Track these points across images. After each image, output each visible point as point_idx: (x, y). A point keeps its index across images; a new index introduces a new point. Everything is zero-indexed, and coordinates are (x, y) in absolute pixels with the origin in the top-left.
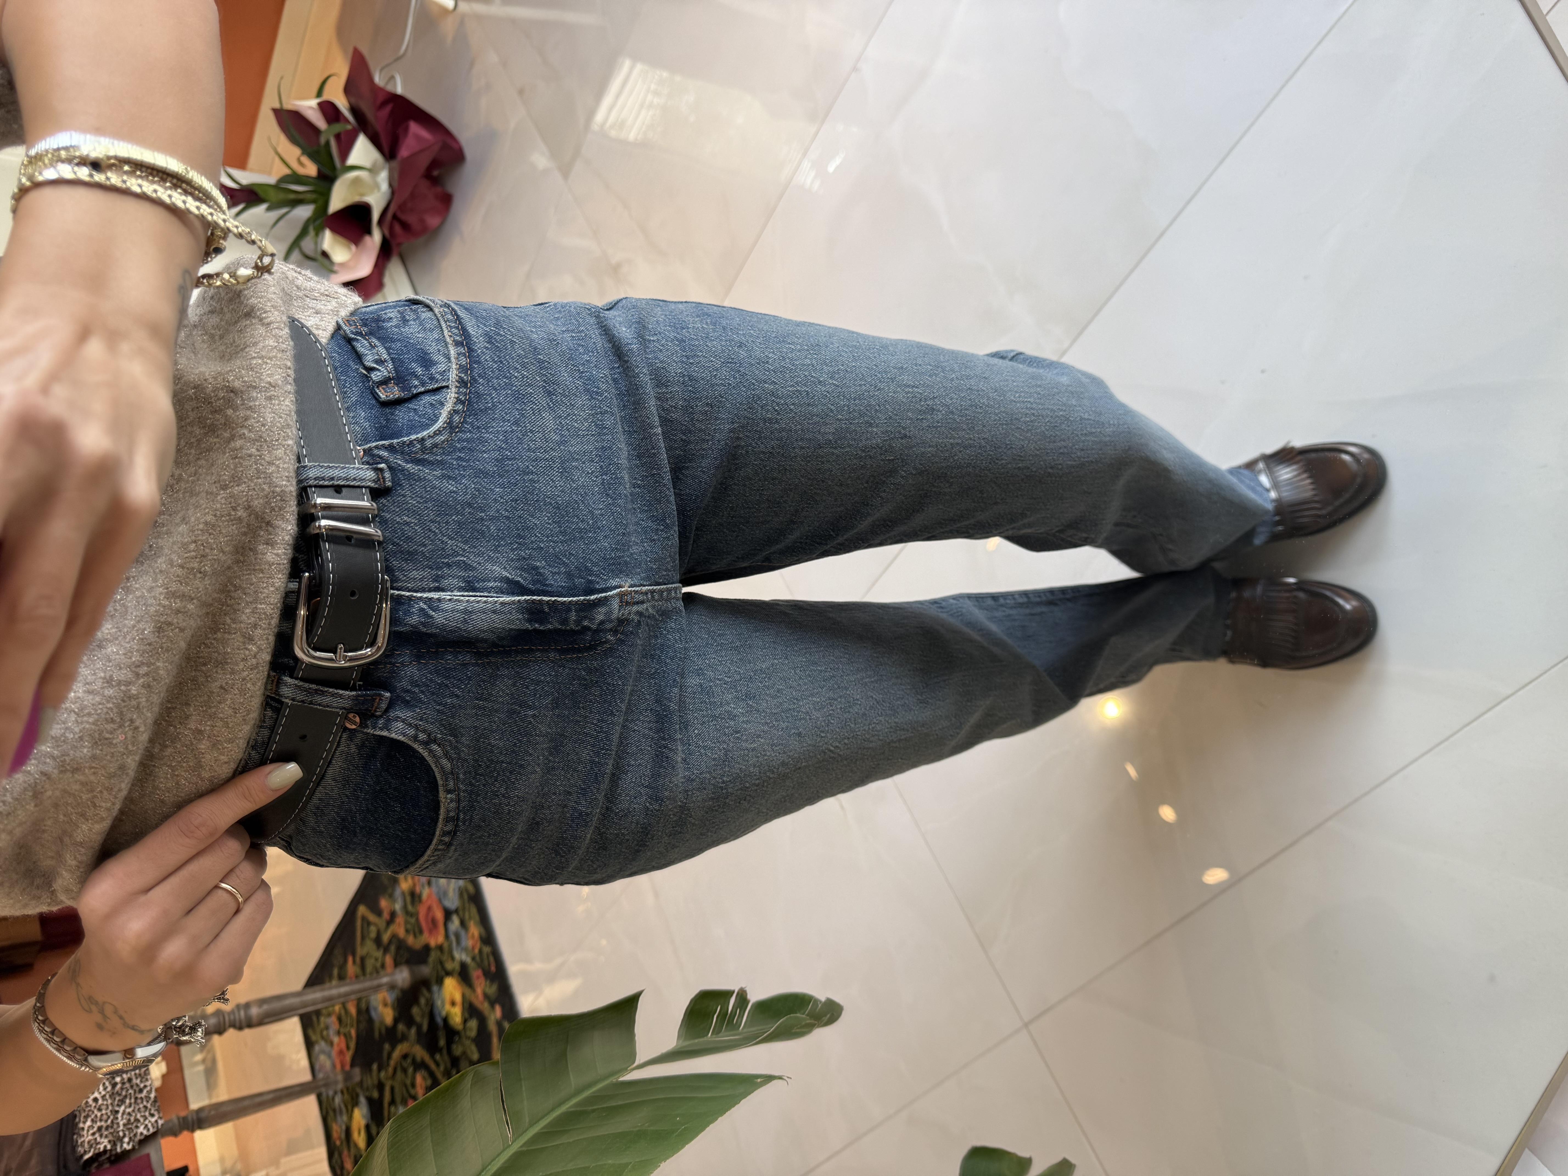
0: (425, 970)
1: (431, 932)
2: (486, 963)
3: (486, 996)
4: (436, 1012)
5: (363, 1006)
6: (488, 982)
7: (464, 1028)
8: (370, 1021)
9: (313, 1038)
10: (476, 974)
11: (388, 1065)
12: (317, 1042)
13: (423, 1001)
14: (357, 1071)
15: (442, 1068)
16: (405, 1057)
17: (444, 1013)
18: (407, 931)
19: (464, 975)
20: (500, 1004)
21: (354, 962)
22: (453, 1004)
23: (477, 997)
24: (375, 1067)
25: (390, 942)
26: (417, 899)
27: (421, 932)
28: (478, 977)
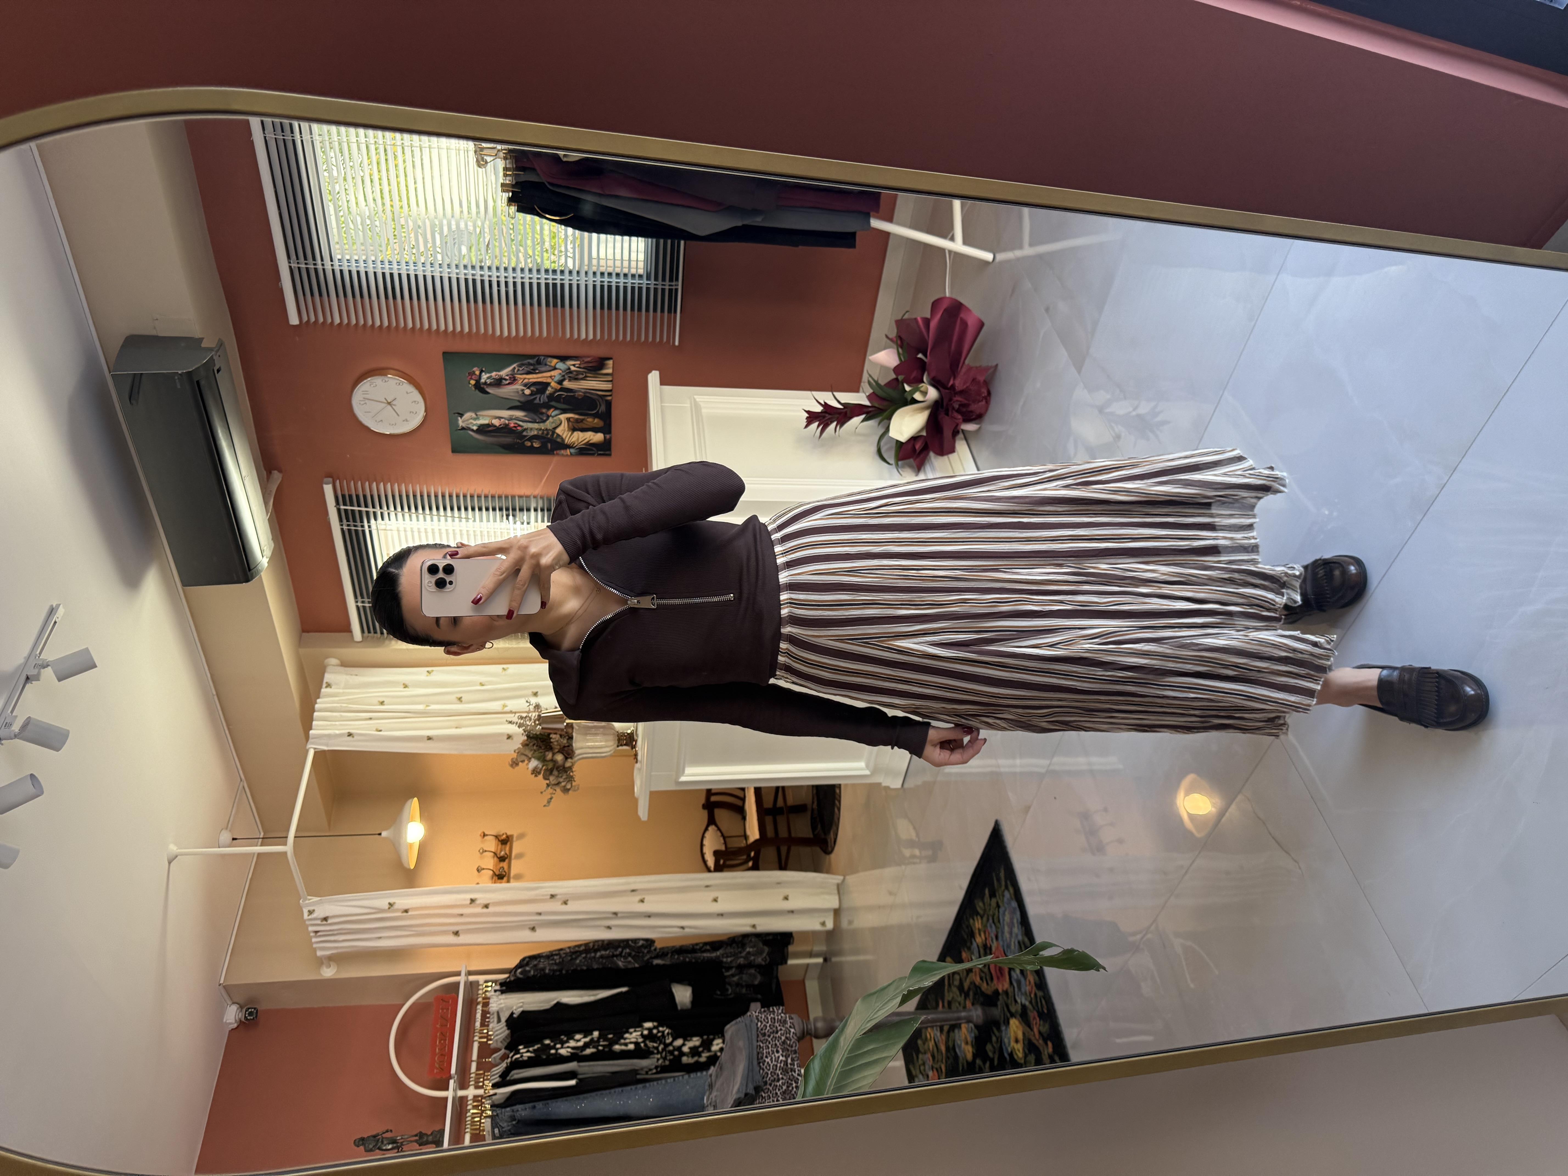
0: (996, 1012)
1: (998, 978)
2: (1040, 1004)
3: (1040, 1033)
4: (1004, 1048)
5: (951, 1044)
6: (1042, 1022)
7: (1025, 1062)
8: (956, 1057)
9: (914, 1072)
10: (1033, 1015)
12: (916, 1076)
13: (994, 1039)
17: (1010, 1050)
18: (981, 979)
19: (1024, 1016)
20: (1051, 1041)
21: (943, 1006)
22: (1017, 1041)
23: (1034, 1035)
25: (969, 989)
26: (988, 952)
27: (992, 979)
28: (1034, 1018)
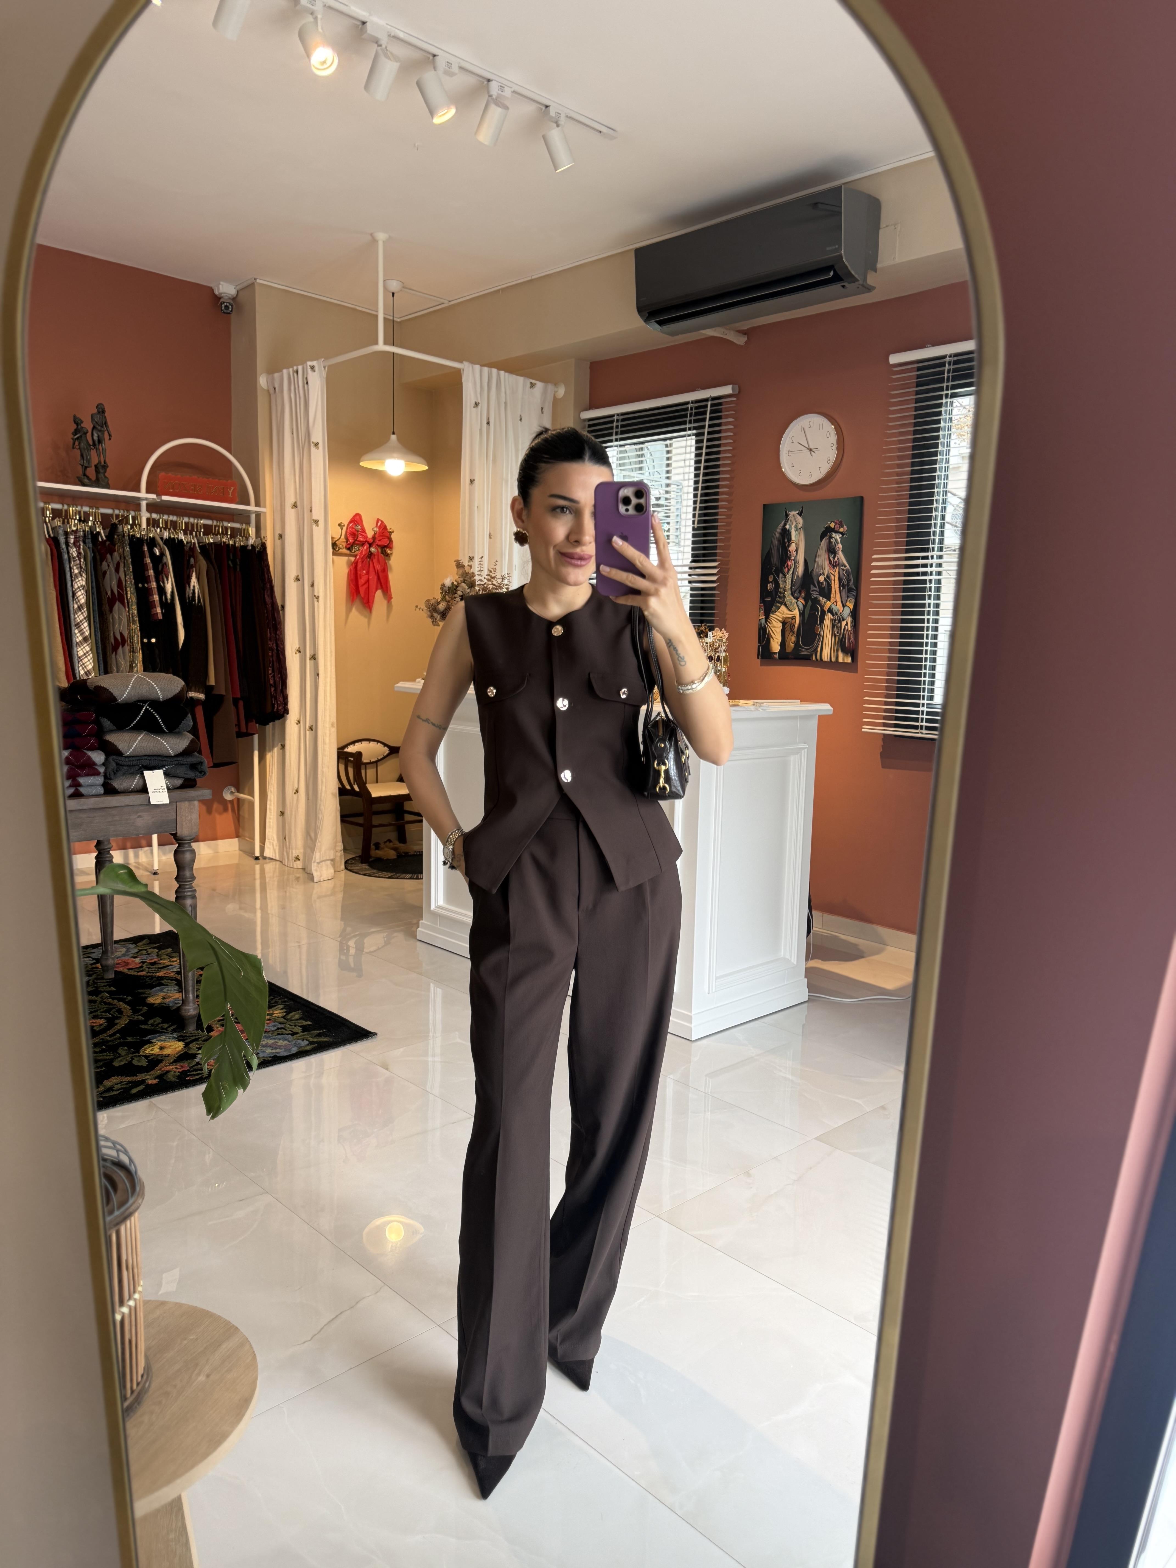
2: (195, 1073)
3: (168, 1072)
4: (156, 1035)
5: (164, 982)
6: (178, 1074)
7: (140, 1056)
8: (152, 987)
10: (186, 1065)
11: (113, 999)
12: (138, 946)
13: (166, 1026)
14: (111, 975)
15: (108, 1038)
16: (120, 1011)
17: (154, 1041)
19: (185, 1056)
20: (159, 1082)
22: (161, 1048)
23: (166, 1066)
24: (113, 989)
28: (182, 1067)
